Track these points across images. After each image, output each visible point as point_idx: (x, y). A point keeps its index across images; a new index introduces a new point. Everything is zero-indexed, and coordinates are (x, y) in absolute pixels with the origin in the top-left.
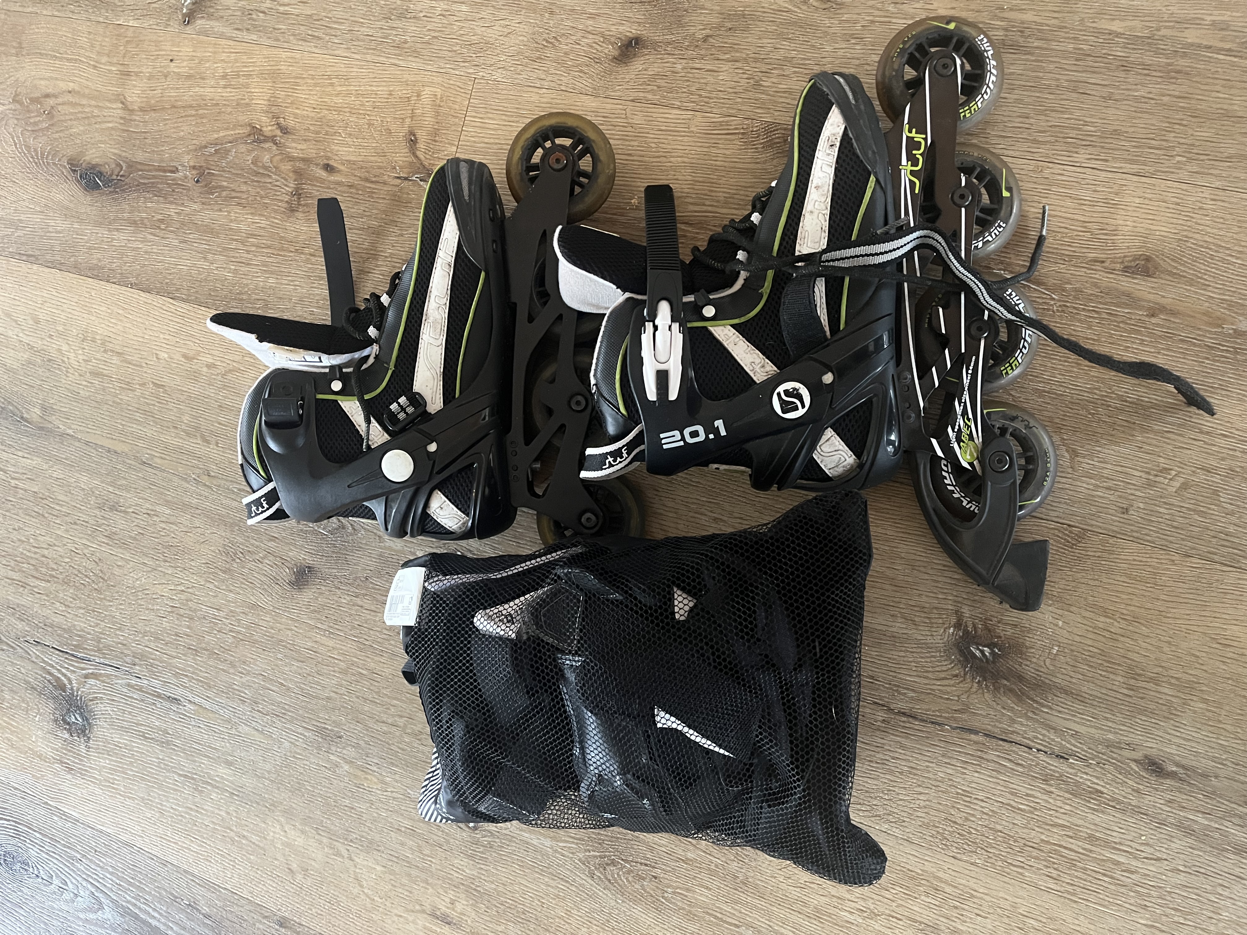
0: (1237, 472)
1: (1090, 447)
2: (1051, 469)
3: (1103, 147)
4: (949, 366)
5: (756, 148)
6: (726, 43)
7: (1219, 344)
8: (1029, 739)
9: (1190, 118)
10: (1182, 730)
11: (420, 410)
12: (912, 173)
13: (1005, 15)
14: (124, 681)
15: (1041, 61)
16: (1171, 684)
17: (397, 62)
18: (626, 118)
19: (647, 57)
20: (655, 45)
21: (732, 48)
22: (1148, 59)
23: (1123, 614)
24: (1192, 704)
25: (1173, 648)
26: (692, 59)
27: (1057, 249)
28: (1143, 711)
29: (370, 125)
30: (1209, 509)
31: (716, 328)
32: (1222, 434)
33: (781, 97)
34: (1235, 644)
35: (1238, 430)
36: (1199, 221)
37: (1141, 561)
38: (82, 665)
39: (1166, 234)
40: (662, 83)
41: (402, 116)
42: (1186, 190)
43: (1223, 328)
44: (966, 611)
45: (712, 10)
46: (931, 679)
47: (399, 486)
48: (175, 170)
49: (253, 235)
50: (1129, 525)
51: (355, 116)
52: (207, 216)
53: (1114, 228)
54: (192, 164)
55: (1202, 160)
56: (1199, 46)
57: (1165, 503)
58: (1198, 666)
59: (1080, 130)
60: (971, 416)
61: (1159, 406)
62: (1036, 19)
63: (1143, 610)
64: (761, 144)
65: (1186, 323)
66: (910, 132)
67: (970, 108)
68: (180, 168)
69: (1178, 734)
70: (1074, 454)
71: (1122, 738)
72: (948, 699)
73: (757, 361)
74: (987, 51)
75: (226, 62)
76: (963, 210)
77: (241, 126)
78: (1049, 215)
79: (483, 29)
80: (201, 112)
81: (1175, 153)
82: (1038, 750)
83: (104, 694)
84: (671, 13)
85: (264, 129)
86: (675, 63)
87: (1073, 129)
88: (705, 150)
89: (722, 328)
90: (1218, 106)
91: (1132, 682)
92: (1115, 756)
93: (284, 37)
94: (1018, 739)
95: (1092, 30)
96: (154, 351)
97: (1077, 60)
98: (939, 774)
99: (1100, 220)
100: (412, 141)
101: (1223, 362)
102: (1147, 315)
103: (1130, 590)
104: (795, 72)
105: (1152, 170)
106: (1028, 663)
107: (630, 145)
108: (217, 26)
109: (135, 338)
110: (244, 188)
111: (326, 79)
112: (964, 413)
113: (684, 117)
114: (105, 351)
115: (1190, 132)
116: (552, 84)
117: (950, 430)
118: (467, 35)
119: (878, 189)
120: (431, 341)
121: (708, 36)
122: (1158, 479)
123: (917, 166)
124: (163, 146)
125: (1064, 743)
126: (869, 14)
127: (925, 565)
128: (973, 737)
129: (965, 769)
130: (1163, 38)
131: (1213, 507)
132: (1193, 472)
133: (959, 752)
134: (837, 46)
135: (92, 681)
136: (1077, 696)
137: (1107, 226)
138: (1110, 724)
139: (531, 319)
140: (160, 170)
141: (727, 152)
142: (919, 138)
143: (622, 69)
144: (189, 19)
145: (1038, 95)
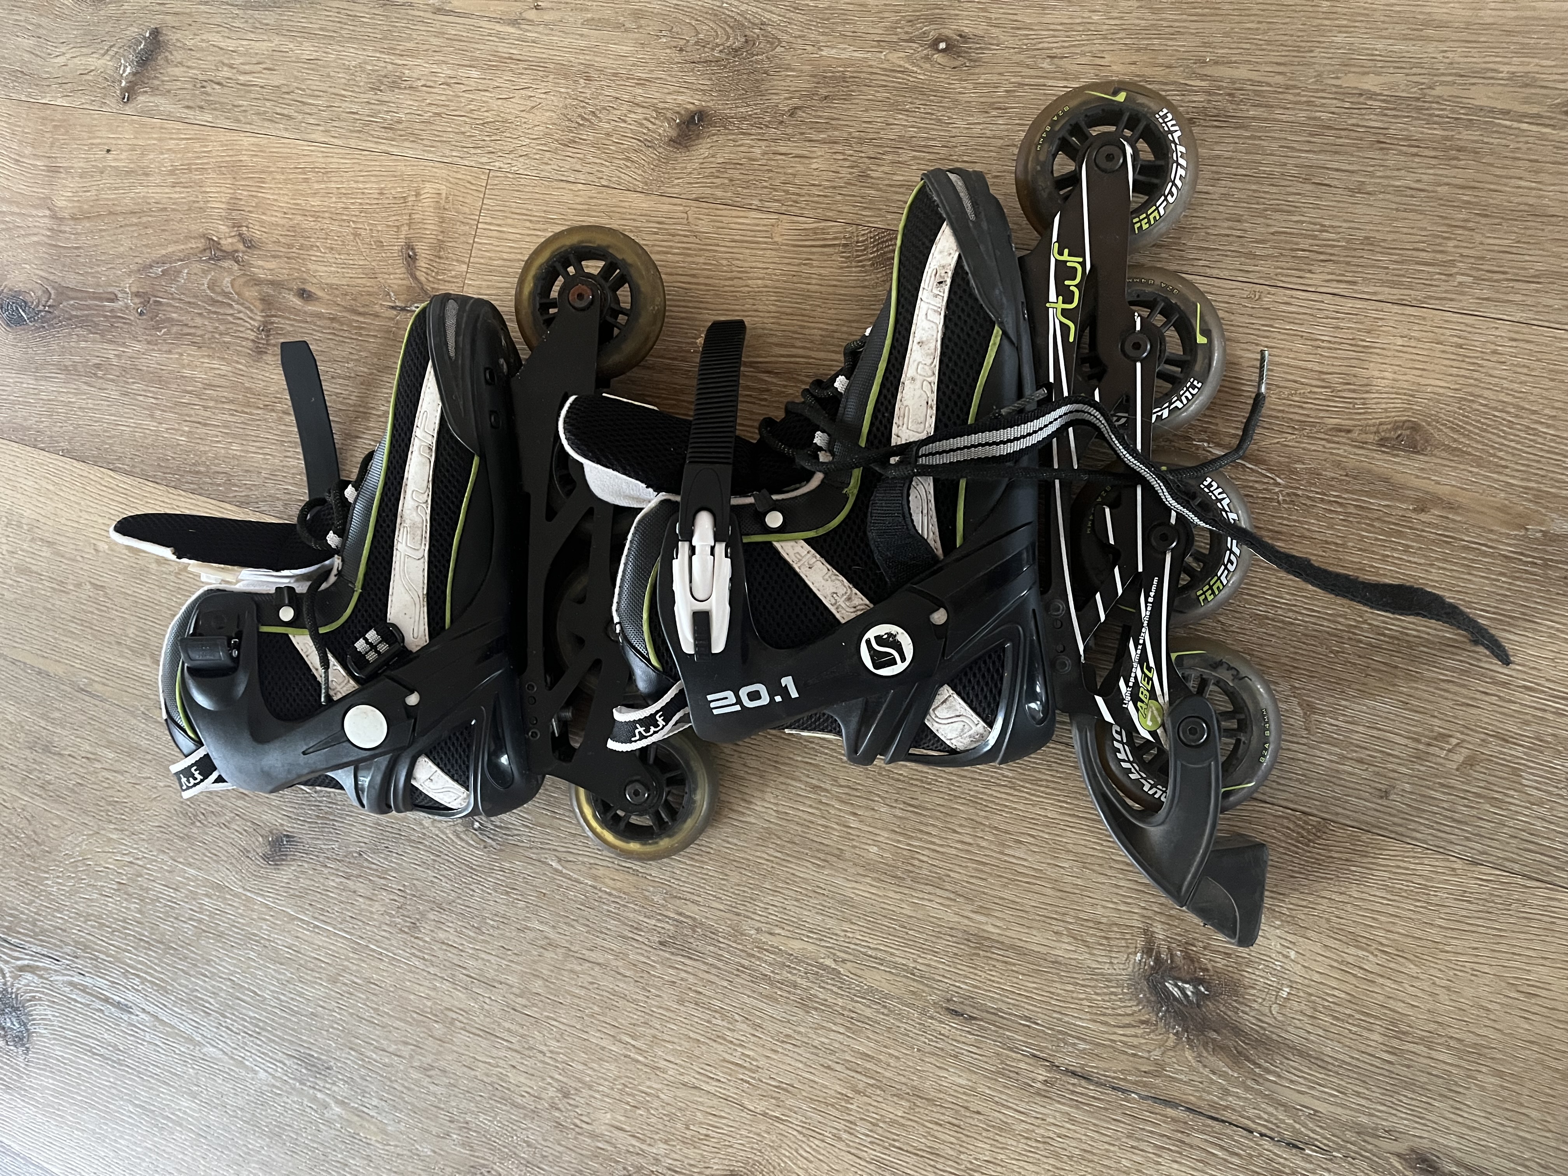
0: (1547, 742)
1: (1331, 700)
2: (1272, 739)
3: (1348, 263)
4: (1120, 591)
5: (863, 266)
6: (820, 117)
7: (1522, 554)
8: (1248, 1118)
9: (1478, 219)
10: (1465, 1115)
11: (396, 647)
12: (1064, 312)
13: (1208, 71)
14: (66, 978)
15: (1260, 138)
16: (1449, 1047)
17: (390, 149)
18: (688, 224)
19: (715, 138)
20: (725, 122)
21: (829, 124)
22: (1418, 130)
23: (1381, 944)
24: (1480, 1077)
25: (1454, 997)
26: (774, 140)
27: (1282, 411)
28: (1410, 1085)
29: (356, 235)
30: (1506, 795)
31: (783, 544)
32: (1525, 687)
33: (896, 193)
34: (1544, 993)
35: (1548, 680)
36: (1491, 372)
37: (1407, 869)
38: (16, 954)
39: (1441, 391)
40: (736, 174)
41: (397, 224)
42: (1472, 326)
43: (1527, 529)
44: (1160, 932)
45: (801, 71)
46: (1110, 1025)
47: (368, 753)
48: (114, 299)
49: (210, 386)
50: (1390, 815)
51: (336, 223)
52: (154, 359)
53: (1365, 381)
54: (134, 289)
55: (1496, 281)
56: (1492, 110)
57: (1442, 785)
58: (1489, 1023)
59: (1315, 237)
60: (1152, 664)
61: (1433, 643)
62: (1254, 76)
63: (1409, 940)
64: (870, 260)
65: (1471, 522)
66: (1061, 253)
67: (1148, 217)
68: (120, 295)
69: (1460, 1120)
70: (1309, 708)
71: (1379, 1121)
72: (1134, 1055)
73: (841, 591)
74: (1172, 132)
75: (174, 152)
76: (1139, 365)
77: (194, 238)
78: (1271, 363)
79: (500, 102)
80: (144, 220)
81: (1455, 270)
82: (1262, 1135)
83: (43, 993)
84: (745, 77)
85: (222, 242)
86: (752, 147)
87: (1306, 237)
88: (796, 268)
89: (793, 543)
90: (1520, 200)
91: (1395, 1043)
92: (1370, 1147)
93: (245, 117)
94: (1234, 1117)
95: (1334, 90)
96: (93, 541)
97: (1311, 135)
98: (1124, 1161)
99: (1344, 369)
100: (411, 258)
101: (1527, 580)
102: (1414, 509)
103: (1391, 910)
104: (915, 158)
105: (1420, 295)
106: (1247, 1009)
107: (693, 263)
108: (164, 104)
109: (69, 523)
110: (199, 321)
111: (300, 173)
112: (1143, 659)
113: (765, 222)
114: (33, 540)
115: (1478, 238)
116: (591, 178)
117: (1122, 683)
118: (479, 110)
119: (1007, 345)
120: (410, 552)
121: (796, 108)
122: (1431, 750)
123: (1071, 302)
124: (98, 265)
125: (1297, 1126)
126: (1016, 74)
127: (1100, 862)
128: (1170, 1111)
129: (1160, 1156)
130: (1439, 100)
131: (1512, 792)
132: (1483, 740)
133: (1151, 1132)
134: (972, 120)
135: (29, 976)
136: (1317, 1061)
137: (1354, 380)
138: (1363, 1102)
139: (551, 514)
140: (95, 299)
141: (822, 271)
142: (1073, 262)
143: (681, 156)
144: (129, 94)
145: (1254, 187)
